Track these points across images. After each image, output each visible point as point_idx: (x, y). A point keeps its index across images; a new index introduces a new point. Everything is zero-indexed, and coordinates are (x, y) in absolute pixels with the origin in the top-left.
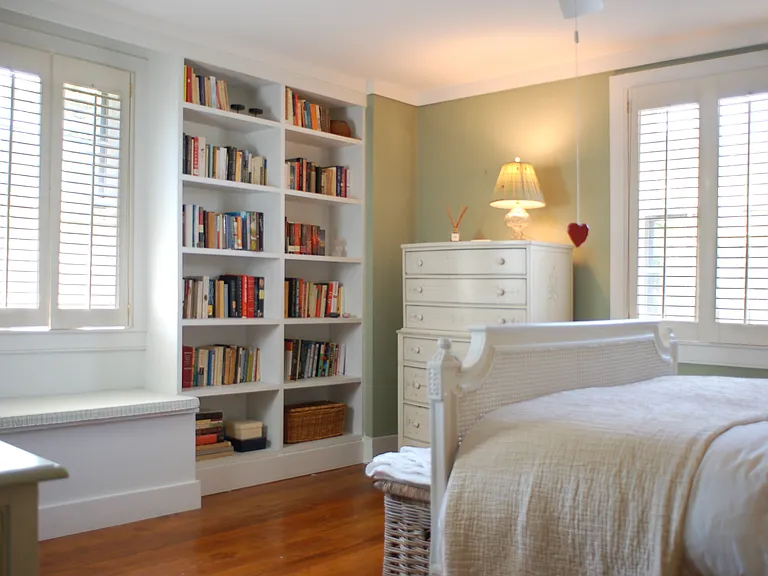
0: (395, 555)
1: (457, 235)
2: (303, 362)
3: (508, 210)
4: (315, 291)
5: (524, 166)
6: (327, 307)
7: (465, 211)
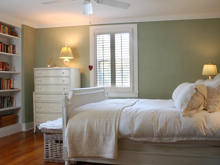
0: (47, 148)
1: (50, 66)
2: (4, 103)
3: (64, 59)
4: (6, 81)
5: (68, 48)
6: (10, 86)
7: (51, 59)
